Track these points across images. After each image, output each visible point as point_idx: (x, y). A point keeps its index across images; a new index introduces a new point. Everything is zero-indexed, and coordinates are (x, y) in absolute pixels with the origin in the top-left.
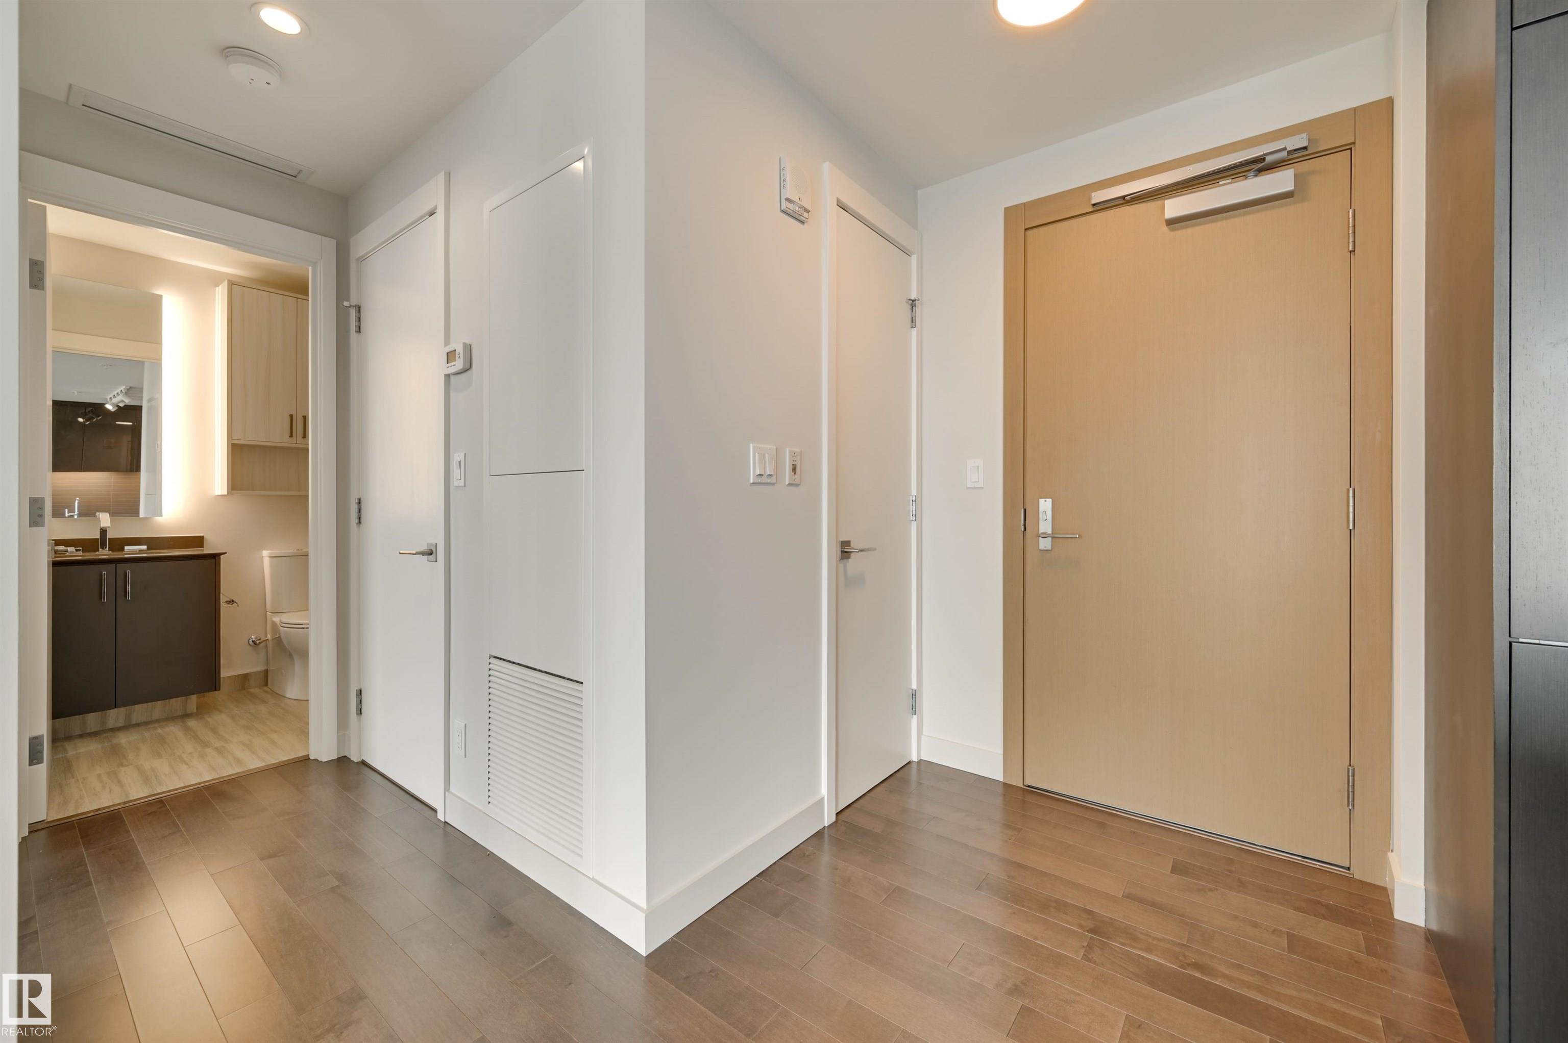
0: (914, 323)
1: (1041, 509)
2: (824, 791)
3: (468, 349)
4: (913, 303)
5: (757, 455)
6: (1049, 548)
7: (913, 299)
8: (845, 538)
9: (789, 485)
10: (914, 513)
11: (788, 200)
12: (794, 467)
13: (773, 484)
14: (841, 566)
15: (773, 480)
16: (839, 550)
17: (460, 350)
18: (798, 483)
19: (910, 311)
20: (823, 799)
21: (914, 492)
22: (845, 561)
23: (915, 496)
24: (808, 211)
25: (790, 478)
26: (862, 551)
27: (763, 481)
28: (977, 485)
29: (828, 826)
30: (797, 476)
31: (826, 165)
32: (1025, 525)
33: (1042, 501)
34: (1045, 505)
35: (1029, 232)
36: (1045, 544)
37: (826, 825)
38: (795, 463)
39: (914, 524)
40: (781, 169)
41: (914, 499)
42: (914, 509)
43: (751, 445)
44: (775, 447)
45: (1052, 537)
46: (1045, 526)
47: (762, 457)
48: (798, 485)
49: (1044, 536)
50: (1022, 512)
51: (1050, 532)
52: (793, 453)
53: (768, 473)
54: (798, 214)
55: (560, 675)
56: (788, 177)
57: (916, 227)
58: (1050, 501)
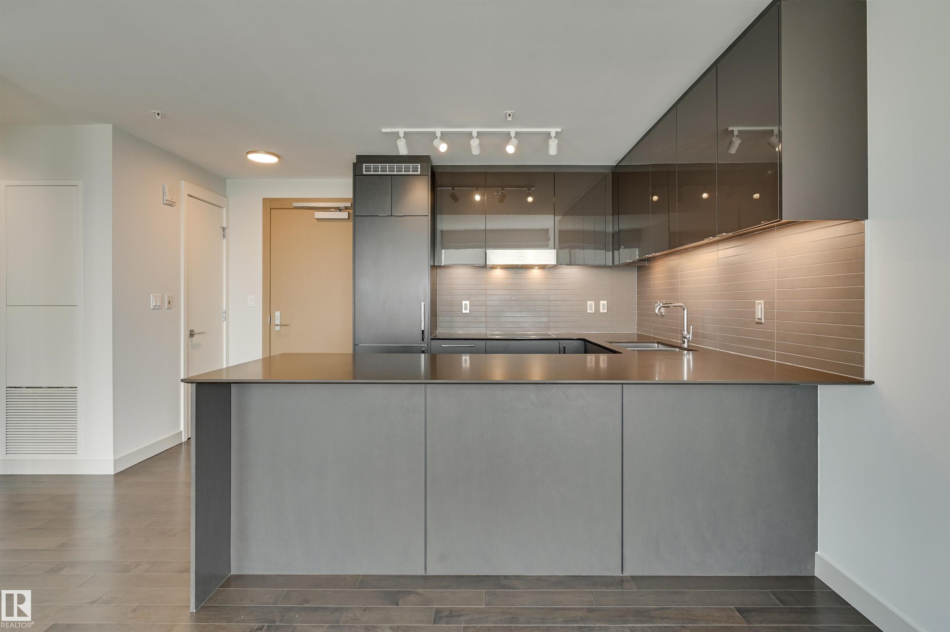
0: (224, 237)
1: (276, 315)
2: (182, 428)
4: (224, 229)
5: (154, 298)
6: (279, 330)
7: (224, 227)
8: (192, 329)
9: (167, 309)
10: (225, 317)
11: (166, 200)
12: (169, 302)
13: (161, 309)
14: (190, 340)
15: (160, 307)
16: (189, 334)
18: (171, 308)
19: (223, 232)
20: (181, 432)
21: (225, 308)
22: (191, 338)
23: (225, 310)
24: (175, 203)
25: (167, 306)
26: (199, 333)
27: (156, 308)
28: (254, 306)
29: (184, 442)
30: (170, 305)
31: (183, 182)
32: (270, 322)
33: (276, 312)
34: (278, 314)
35: (272, 210)
36: (277, 328)
37: (183, 442)
38: (169, 300)
39: (225, 322)
40: (164, 188)
41: (225, 311)
42: (225, 316)
43: (152, 295)
44: (161, 295)
45: (280, 326)
46: (277, 322)
47: (156, 299)
48: (170, 309)
49: (277, 325)
50: (269, 316)
51: (279, 324)
52: (169, 297)
53: (158, 305)
54: (171, 204)
55: (62, 388)
56: (167, 190)
57: (225, 196)
58: (279, 312)
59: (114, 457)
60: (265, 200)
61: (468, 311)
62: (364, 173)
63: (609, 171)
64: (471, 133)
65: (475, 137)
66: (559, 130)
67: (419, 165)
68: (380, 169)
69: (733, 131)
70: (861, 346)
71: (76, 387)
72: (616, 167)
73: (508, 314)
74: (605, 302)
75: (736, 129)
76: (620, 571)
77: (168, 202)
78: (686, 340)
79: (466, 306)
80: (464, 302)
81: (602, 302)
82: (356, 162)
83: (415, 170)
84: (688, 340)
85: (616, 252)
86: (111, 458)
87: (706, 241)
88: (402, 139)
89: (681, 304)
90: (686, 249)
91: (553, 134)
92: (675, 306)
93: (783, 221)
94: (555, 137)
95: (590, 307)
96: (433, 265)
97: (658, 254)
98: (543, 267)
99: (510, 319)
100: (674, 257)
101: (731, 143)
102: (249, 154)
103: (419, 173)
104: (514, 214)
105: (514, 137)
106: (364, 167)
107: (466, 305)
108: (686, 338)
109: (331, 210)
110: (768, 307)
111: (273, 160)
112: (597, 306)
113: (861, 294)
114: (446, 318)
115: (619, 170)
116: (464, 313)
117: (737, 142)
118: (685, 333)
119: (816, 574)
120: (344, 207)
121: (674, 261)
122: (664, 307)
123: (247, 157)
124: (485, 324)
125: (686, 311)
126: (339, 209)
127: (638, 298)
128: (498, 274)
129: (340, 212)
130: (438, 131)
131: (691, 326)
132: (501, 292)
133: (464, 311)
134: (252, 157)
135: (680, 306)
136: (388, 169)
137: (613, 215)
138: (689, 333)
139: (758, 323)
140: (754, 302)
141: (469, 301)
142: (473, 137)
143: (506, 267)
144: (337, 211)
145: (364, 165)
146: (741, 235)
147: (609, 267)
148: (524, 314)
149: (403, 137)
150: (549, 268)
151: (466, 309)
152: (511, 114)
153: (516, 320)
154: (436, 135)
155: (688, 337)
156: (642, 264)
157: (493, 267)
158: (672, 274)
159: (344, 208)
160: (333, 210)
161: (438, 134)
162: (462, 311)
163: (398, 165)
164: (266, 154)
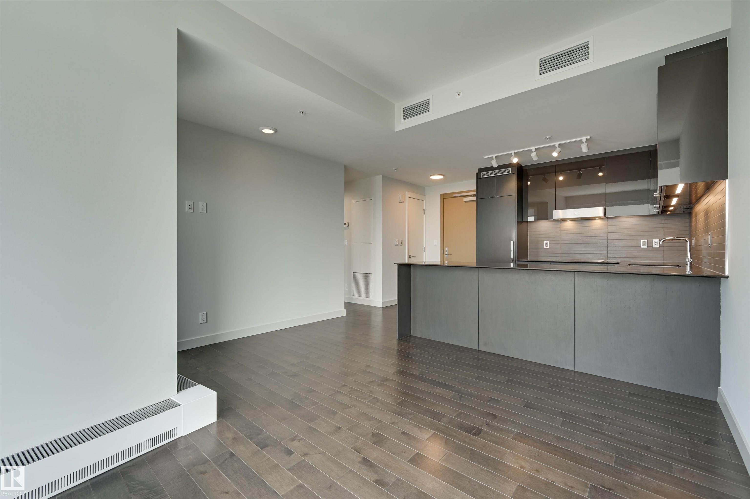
0: (424, 214)
1: (446, 250)
3: (348, 223)
4: (424, 210)
6: (447, 256)
9: (400, 245)
10: (424, 250)
11: (400, 201)
14: (409, 259)
15: (398, 245)
16: (409, 256)
17: (347, 223)
21: (424, 246)
26: (413, 257)
27: (397, 245)
28: (436, 245)
30: (402, 244)
31: (407, 192)
32: (443, 252)
33: (446, 248)
34: (446, 249)
35: (444, 199)
38: (401, 242)
39: (424, 252)
40: (399, 196)
41: (424, 248)
43: (395, 239)
44: (398, 239)
46: (446, 253)
47: (396, 241)
48: (402, 246)
50: (443, 250)
51: (447, 253)
52: (401, 240)
53: (397, 244)
54: (402, 202)
55: (367, 273)
56: (400, 197)
57: (425, 195)
59: (382, 301)
60: (441, 195)
61: (548, 247)
62: (482, 177)
64: (531, 150)
65: (534, 151)
66: (588, 137)
67: (511, 169)
68: (489, 174)
71: (371, 274)
73: (576, 249)
74: (658, 240)
77: (401, 201)
79: (546, 244)
80: (545, 242)
81: (654, 240)
82: (478, 172)
83: (508, 171)
86: (381, 301)
94: (585, 142)
95: (643, 244)
96: (522, 221)
99: (577, 252)
102: (431, 176)
103: (511, 173)
105: (558, 147)
106: (482, 174)
107: (546, 243)
110: (712, 235)
111: (441, 177)
112: (650, 244)
114: (534, 251)
116: (545, 248)
123: (430, 178)
124: (559, 255)
126: (472, 196)
128: (569, 224)
130: (513, 152)
134: (433, 177)
136: (493, 174)
139: (710, 247)
140: (709, 234)
141: (549, 241)
143: (575, 220)
145: (482, 173)
148: (588, 249)
149: (495, 159)
150: (607, 219)
151: (546, 246)
152: (548, 137)
153: (582, 252)
159: (474, 195)
160: (470, 196)
161: (513, 154)
162: (544, 247)
163: (499, 170)
164: (438, 175)
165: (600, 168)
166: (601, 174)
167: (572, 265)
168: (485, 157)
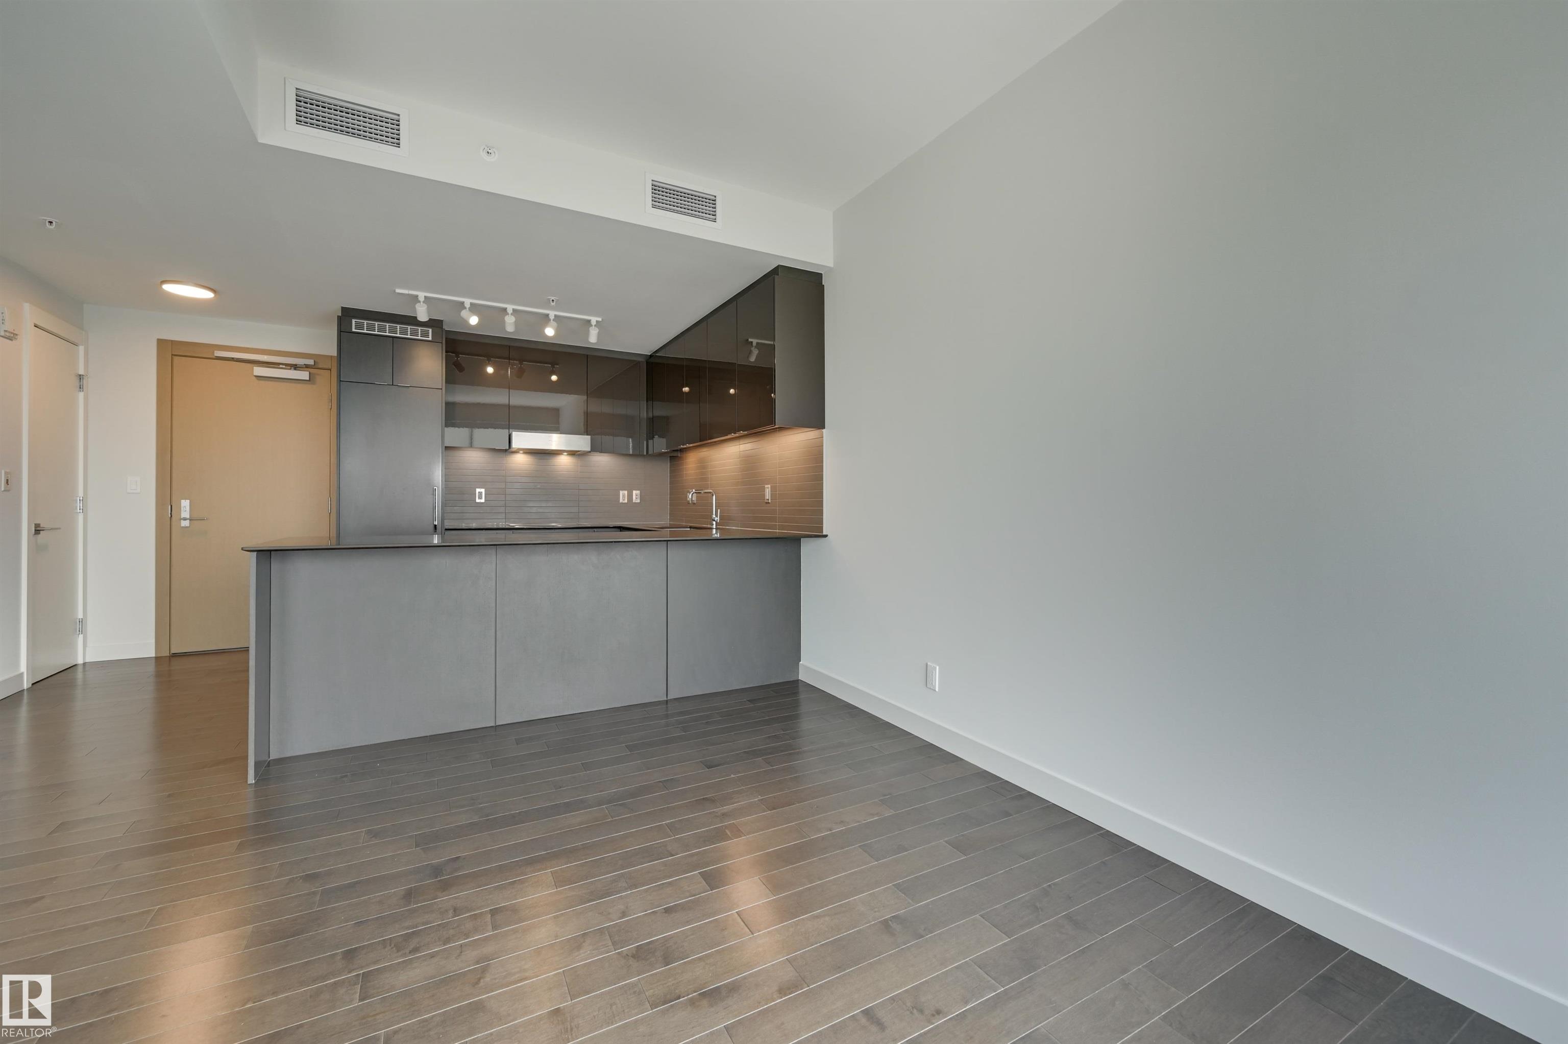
0: (81, 389)
1: (183, 505)
2: (23, 668)
4: (81, 377)
6: (189, 525)
7: (81, 374)
8: (40, 522)
9: (4, 490)
10: (81, 508)
12: (7, 481)
14: (37, 538)
16: (32, 529)
18: (9, 489)
19: (79, 380)
20: (22, 673)
21: (81, 495)
22: (39, 535)
23: (82, 497)
24: (17, 335)
25: (5, 487)
26: (51, 529)
28: (136, 491)
29: (26, 690)
30: (8, 486)
32: (171, 514)
33: (183, 501)
34: (185, 504)
35: (176, 358)
36: (186, 523)
37: (24, 689)
38: (8, 479)
39: (81, 515)
41: (81, 499)
42: (81, 506)
45: (191, 520)
46: (185, 515)
49: (185, 519)
50: (170, 507)
51: (189, 517)
52: (6, 473)
54: (12, 337)
56: (6, 316)
57: (83, 329)
58: (189, 501)
61: (483, 500)
62: (354, 330)
63: (643, 360)
64: (505, 309)
65: (510, 314)
66: (600, 319)
67: (430, 330)
68: (377, 328)
69: (752, 342)
70: (821, 512)
72: (650, 358)
73: (531, 504)
74: (638, 492)
75: (755, 341)
76: (666, 697)
77: (9, 332)
78: (714, 523)
79: (481, 495)
80: (478, 490)
81: (634, 492)
82: (340, 315)
83: (425, 334)
84: (716, 522)
85: (650, 442)
87: (729, 437)
88: (422, 303)
89: (711, 491)
90: (715, 442)
91: (594, 322)
92: (705, 493)
93: (776, 427)
94: (595, 326)
95: (623, 496)
97: (691, 445)
98: (572, 453)
99: (534, 510)
100: (705, 449)
101: (750, 352)
102: (164, 284)
103: (430, 339)
104: (536, 391)
105: (553, 320)
106: (354, 323)
107: (480, 493)
108: (714, 521)
109: (281, 366)
110: (773, 489)
111: (206, 295)
112: (630, 496)
113: (821, 478)
114: (455, 508)
115: (652, 360)
116: (478, 503)
117: (755, 352)
118: (714, 516)
119: (800, 678)
120: (305, 364)
121: (704, 453)
122: (696, 493)
123: (161, 287)
124: (504, 515)
125: (714, 497)
126: (295, 367)
127: (671, 488)
128: (520, 460)
129: (295, 371)
130: (467, 301)
131: (719, 510)
132: (524, 480)
133: (478, 500)
134: (170, 288)
135: (710, 493)
136: (388, 330)
137: (647, 401)
138: (717, 516)
139: (767, 503)
140: (764, 487)
141: (484, 489)
142: (508, 314)
143: (530, 451)
144: (290, 369)
145: (354, 321)
146: (756, 433)
147: (643, 456)
148: (550, 504)
150: (579, 455)
151: (480, 498)
152: (555, 300)
153: (540, 510)
154: (464, 305)
155: (716, 519)
156: (675, 454)
157: (517, 452)
158: (703, 465)
159: (304, 366)
160: (284, 366)
161: (467, 305)
162: (475, 500)
163: (422, 328)
164: (196, 287)
165: (553, 366)
166: (554, 378)
167: (519, 533)
168: (398, 291)
